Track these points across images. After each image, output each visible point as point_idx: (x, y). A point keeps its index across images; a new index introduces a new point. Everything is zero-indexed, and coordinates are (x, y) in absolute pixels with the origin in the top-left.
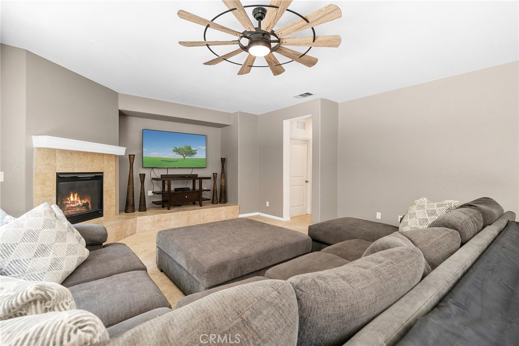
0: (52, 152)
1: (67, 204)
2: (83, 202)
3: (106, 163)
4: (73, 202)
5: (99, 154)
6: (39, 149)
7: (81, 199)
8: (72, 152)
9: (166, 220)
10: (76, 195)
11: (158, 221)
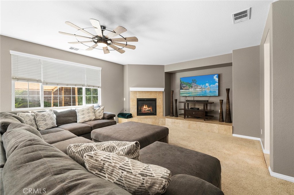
0: (136, 92)
1: (142, 109)
2: (149, 109)
3: (157, 95)
4: (145, 109)
5: (154, 92)
6: (131, 91)
7: (148, 107)
8: (142, 92)
9: (178, 123)
10: (146, 106)
11: (174, 122)
